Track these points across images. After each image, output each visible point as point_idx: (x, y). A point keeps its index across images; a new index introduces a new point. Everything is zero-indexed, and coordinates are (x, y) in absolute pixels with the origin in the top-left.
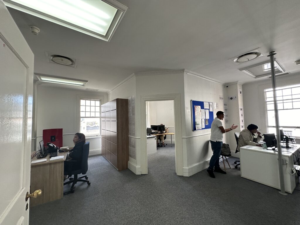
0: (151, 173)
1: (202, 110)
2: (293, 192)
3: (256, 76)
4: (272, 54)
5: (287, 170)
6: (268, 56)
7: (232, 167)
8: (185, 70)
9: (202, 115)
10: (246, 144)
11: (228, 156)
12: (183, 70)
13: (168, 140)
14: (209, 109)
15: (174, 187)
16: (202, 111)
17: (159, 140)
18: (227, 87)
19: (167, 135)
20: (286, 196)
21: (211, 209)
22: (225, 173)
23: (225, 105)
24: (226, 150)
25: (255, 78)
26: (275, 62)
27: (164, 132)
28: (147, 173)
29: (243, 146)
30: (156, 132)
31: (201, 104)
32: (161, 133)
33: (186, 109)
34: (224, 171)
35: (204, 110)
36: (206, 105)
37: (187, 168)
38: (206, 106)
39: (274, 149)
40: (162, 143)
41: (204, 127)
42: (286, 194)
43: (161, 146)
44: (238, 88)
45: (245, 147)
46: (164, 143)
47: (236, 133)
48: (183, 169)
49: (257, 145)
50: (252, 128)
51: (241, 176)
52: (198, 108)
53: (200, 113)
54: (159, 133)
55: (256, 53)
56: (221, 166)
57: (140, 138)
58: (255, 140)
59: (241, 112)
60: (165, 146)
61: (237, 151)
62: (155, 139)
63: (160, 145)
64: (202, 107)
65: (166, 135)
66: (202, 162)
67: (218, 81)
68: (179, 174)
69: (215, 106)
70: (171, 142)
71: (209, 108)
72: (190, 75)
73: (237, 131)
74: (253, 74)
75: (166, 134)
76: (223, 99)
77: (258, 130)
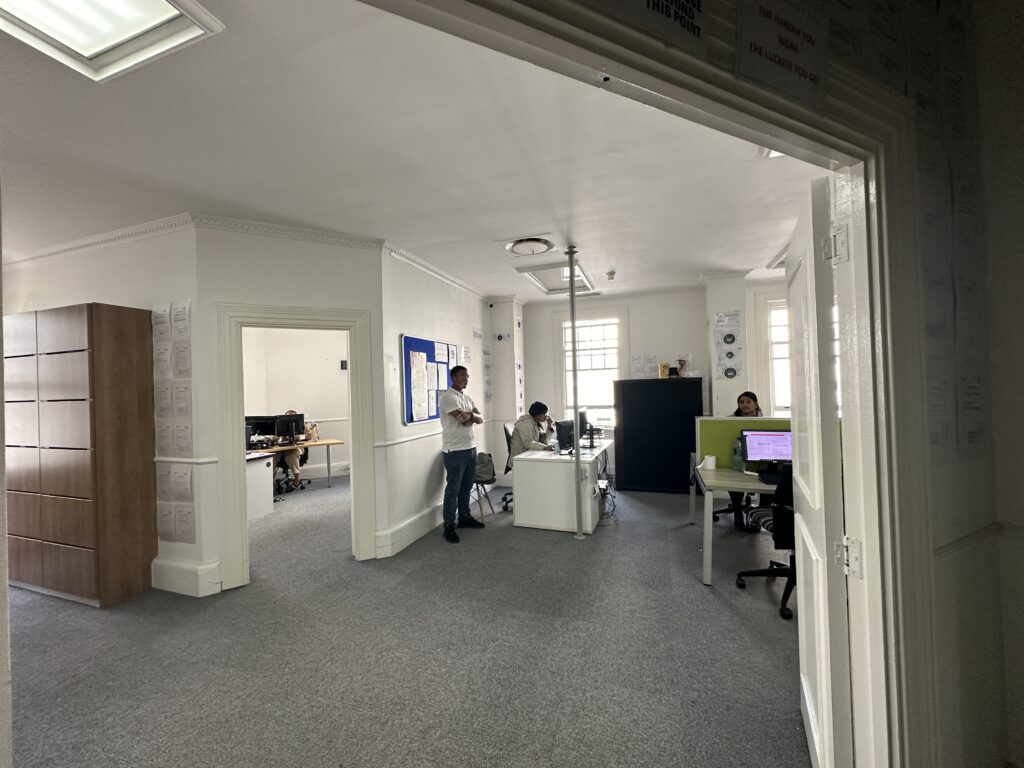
0: (264, 577)
1: (430, 364)
2: (595, 531)
3: (549, 290)
4: (571, 252)
5: (588, 488)
6: (566, 253)
7: (498, 509)
8: (385, 244)
9: (430, 381)
10: (526, 449)
11: (488, 482)
12: (380, 243)
13: (315, 467)
14: (448, 364)
15: (349, 593)
16: (429, 369)
17: (280, 470)
18: (491, 306)
19: (310, 450)
20: (583, 541)
21: (451, 608)
22: (482, 525)
23: (485, 353)
24: (484, 469)
25: (547, 294)
26: (576, 268)
27: (302, 437)
28: (247, 582)
29: (519, 453)
30: (269, 440)
31: (428, 347)
32: (291, 443)
33: (385, 360)
34: (480, 521)
35: (435, 364)
36: (442, 352)
37: (388, 532)
38: (440, 354)
39: (570, 453)
40: (291, 477)
41: (434, 414)
42: (583, 537)
43: (290, 490)
44: (514, 314)
45: (523, 456)
46: (299, 478)
47: (507, 425)
48: (376, 537)
49: (545, 449)
50: (538, 411)
51: (515, 524)
52: (419, 358)
53: (425, 372)
54: (280, 445)
55: (546, 242)
56: (475, 512)
57: (216, 462)
58: (542, 438)
59: (519, 374)
60: (303, 488)
61: (508, 469)
62: (268, 465)
63: (285, 486)
64: (431, 358)
65: (306, 449)
66: (427, 511)
67: (472, 288)
68: (362, 556)
69: (463, 355)
70: (327, 471)
71: (446, 361)
72: (399, 260)
73: (509, 421)
74: (544, 285)
75: (306, 444)
76: (480, 336)
77: (548, 414)
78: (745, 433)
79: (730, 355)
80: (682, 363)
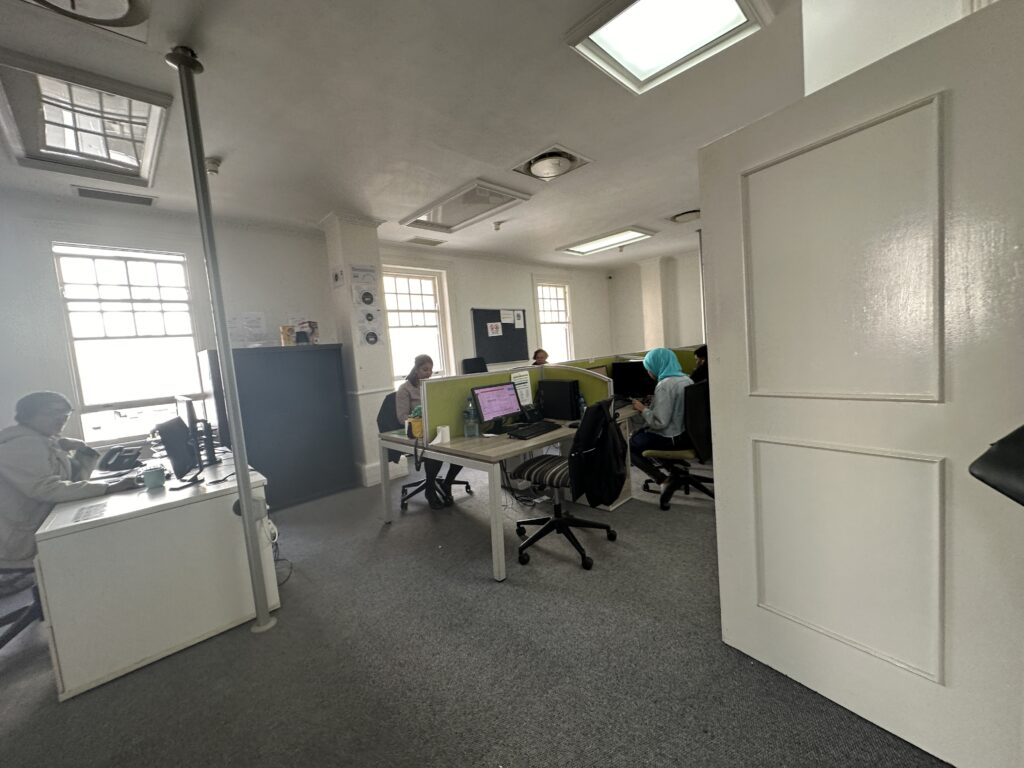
3: (28, 155)
42: (273, 622)
78: (476, 392)
79: (370, 317)
80: (313, 325)
